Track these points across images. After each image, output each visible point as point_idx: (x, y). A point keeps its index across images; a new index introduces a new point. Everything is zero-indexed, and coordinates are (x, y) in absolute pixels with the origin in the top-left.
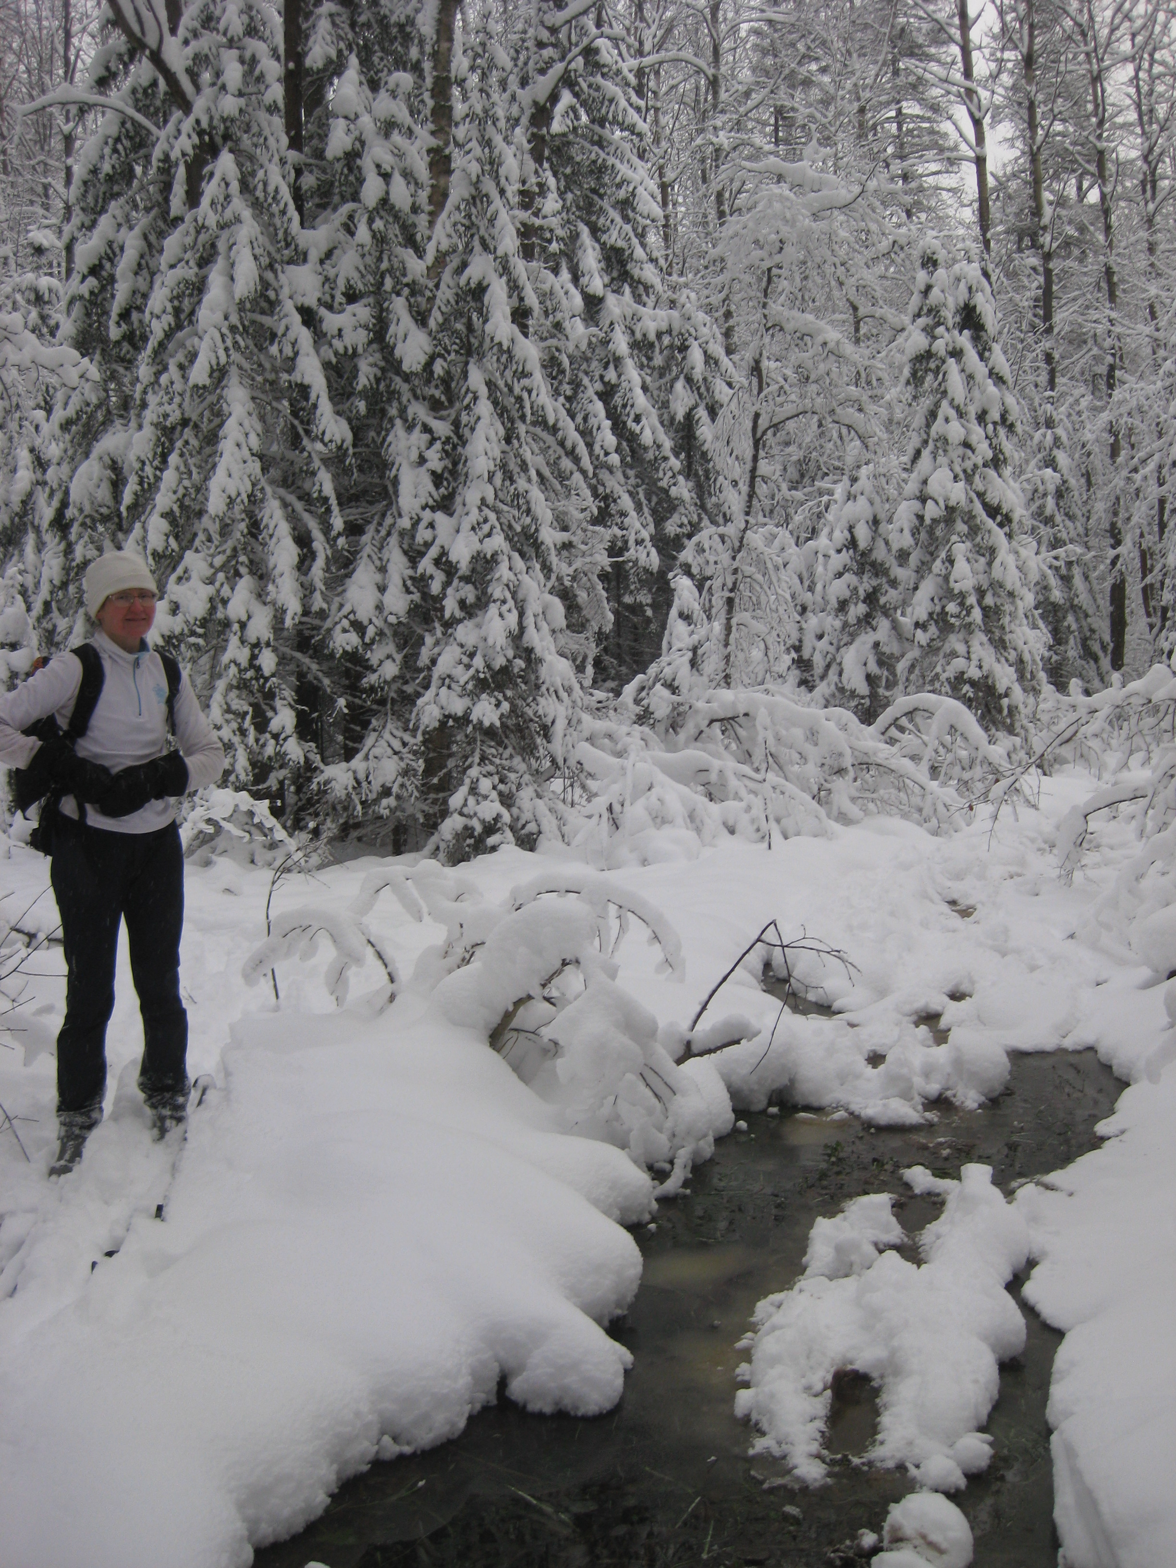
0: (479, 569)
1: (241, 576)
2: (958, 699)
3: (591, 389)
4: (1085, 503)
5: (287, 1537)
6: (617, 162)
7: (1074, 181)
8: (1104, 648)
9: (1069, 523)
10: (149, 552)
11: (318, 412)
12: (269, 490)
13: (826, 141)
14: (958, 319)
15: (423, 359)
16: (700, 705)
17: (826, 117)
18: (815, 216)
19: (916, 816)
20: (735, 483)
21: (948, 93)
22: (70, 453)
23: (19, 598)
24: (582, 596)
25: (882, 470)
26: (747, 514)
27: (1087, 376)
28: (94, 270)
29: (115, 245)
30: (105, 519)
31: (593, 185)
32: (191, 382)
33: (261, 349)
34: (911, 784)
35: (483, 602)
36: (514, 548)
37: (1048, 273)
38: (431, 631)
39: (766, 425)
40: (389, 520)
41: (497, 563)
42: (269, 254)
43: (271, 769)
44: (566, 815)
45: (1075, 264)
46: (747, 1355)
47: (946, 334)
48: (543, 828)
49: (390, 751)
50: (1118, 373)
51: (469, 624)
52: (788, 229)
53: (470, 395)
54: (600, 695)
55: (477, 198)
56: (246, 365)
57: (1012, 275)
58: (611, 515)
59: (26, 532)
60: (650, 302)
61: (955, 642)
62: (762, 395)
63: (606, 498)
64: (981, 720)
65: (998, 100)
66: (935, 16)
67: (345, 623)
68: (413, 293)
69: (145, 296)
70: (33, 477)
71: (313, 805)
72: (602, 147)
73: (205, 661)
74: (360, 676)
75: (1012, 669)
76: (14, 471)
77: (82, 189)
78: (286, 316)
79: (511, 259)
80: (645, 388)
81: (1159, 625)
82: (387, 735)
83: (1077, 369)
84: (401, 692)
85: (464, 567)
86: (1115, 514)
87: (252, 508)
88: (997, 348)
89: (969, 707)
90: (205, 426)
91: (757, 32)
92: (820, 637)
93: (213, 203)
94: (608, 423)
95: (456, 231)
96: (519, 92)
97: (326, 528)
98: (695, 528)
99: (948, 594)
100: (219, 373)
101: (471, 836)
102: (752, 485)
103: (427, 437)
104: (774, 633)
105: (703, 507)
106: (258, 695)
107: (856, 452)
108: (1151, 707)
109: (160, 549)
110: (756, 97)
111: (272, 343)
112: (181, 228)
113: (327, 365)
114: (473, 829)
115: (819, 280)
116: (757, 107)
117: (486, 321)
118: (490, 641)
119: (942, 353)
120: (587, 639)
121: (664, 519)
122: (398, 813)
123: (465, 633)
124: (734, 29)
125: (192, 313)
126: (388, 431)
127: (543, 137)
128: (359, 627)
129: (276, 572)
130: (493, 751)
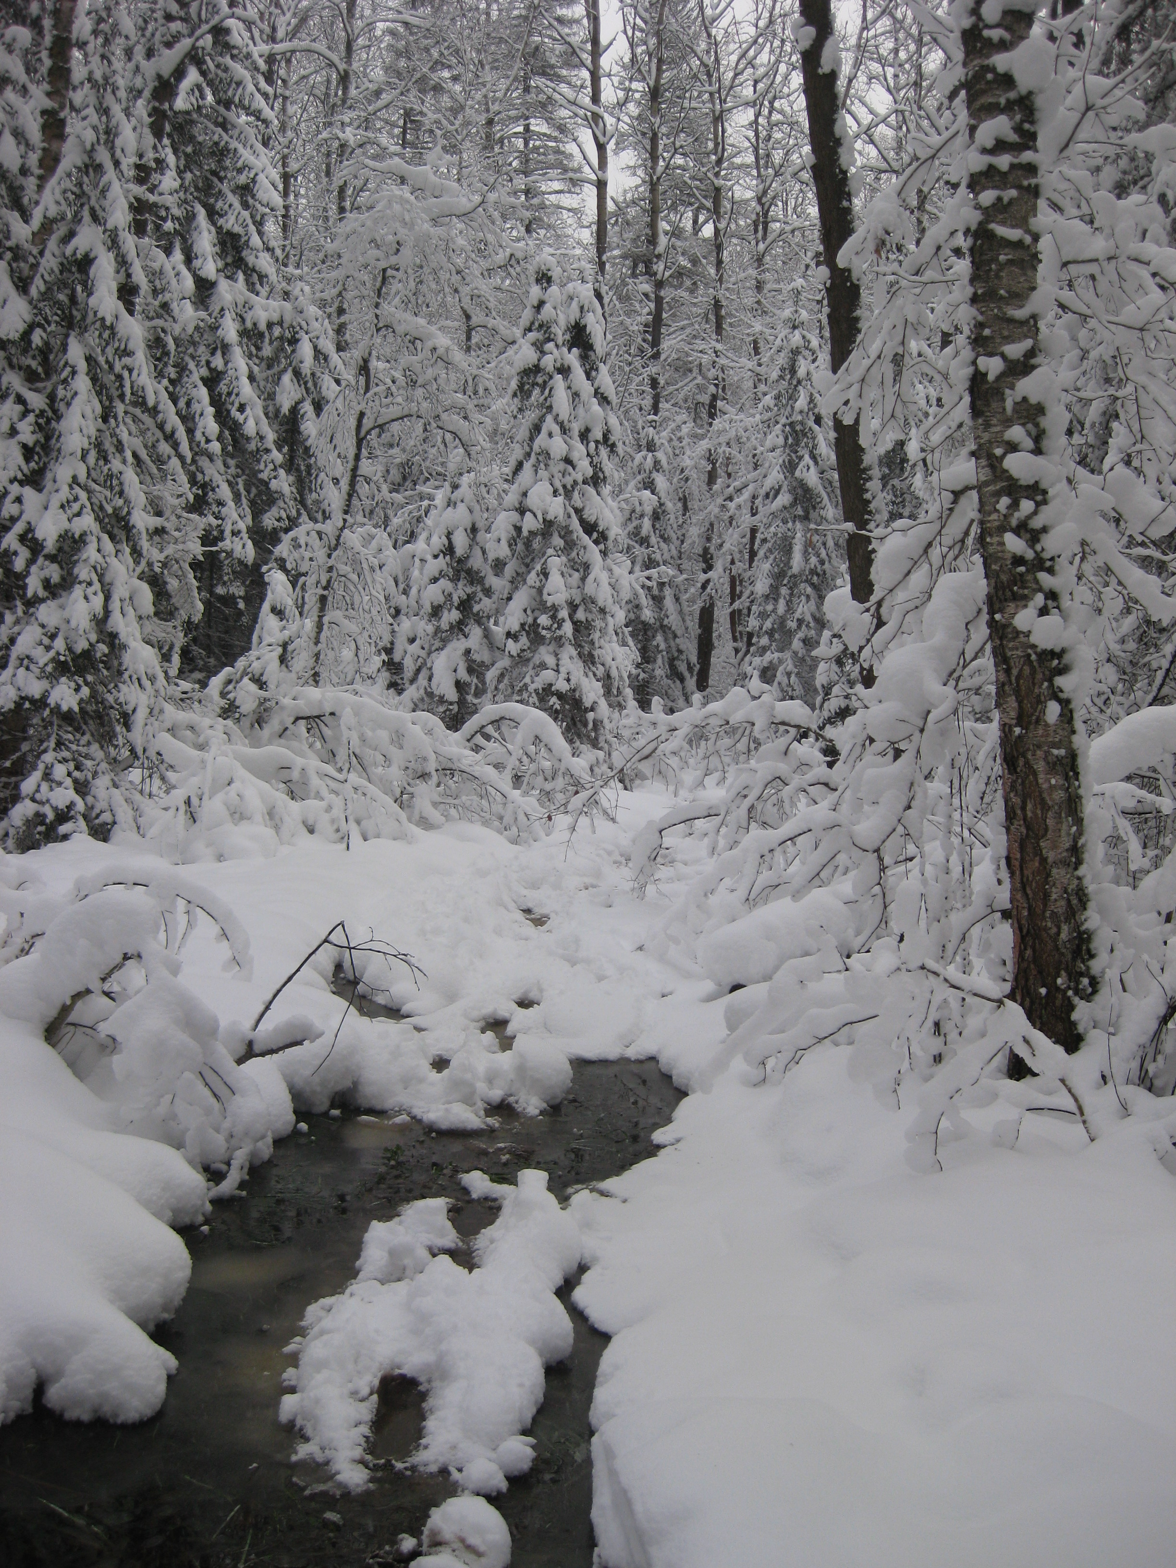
0: (66, 548)
2: (545, 710)
3: (197, 374)
4: (680, 527)
6: (240, 147)
7: (690, 214)
8: (690, 668)
9: (663, 545)
13: (452, 149)
14: (568, 337)
15: (21, 327)
16: (286, 701)
17: (452, 124)
18: (435, 221)
19: (497, 823)
20: (336, 481)
21: (576, 115)
24: (173, 584)
25: (483, 479)
26: (346, 512)
27: (689, 403)
31: (213, 167)
34: (493, 791)
35: (68, 582)
36: (104, 529)
37: (659, 301)
38: (12, 609)
39: (371, 425)
41: (85, 543)
44: (142, 806)
45: (685, 294)
46: (294, 1360)
47: (555, 351)
48: (117, 819)
50: (719, 404)
51: (52, 604)
52: (406, 231)
53: (69, 369)
54: (185, 685)
55: (92, 167)
57: (625, 299)
58: (208, 504)
60: (264, 292)
61: (545, 654)
62: (368, 395)
63: (204, 486)
64: (566, 732)
65: (623, 127)
66: (568, 39)
68: (16, 258)
72: (226, 130)
75: (600, 684)
79: (120, 233)
80: (251, 378)
81: (744, 650)
83: (681, 396)
85: (50, 546)
86: (709, 539)
88: (604, 369)
89: (555, 719)
91: (392, 33)
92: (412, 641)
94: (212, 410)
95: (66, 199)
96: (144, 63)
98: (293, 523)
99: (541, 606)
101: (42, 823)
102: (353, 483)
103: (19, 408)
104: (366, 634)
105: (302, 502)
107: (458, 459)
108: (728, 728)
110: (385, 97)
114: (44, 816)
115: (433, 286)
116: (386, 106)
117: (90, 294)
118: (73, 624)
119: (550, 368)
120: (175, 627)
121: (263, 511)
123: (47, 613)
124: (371, 26)
127: (164, 112)
130: (70, 736)
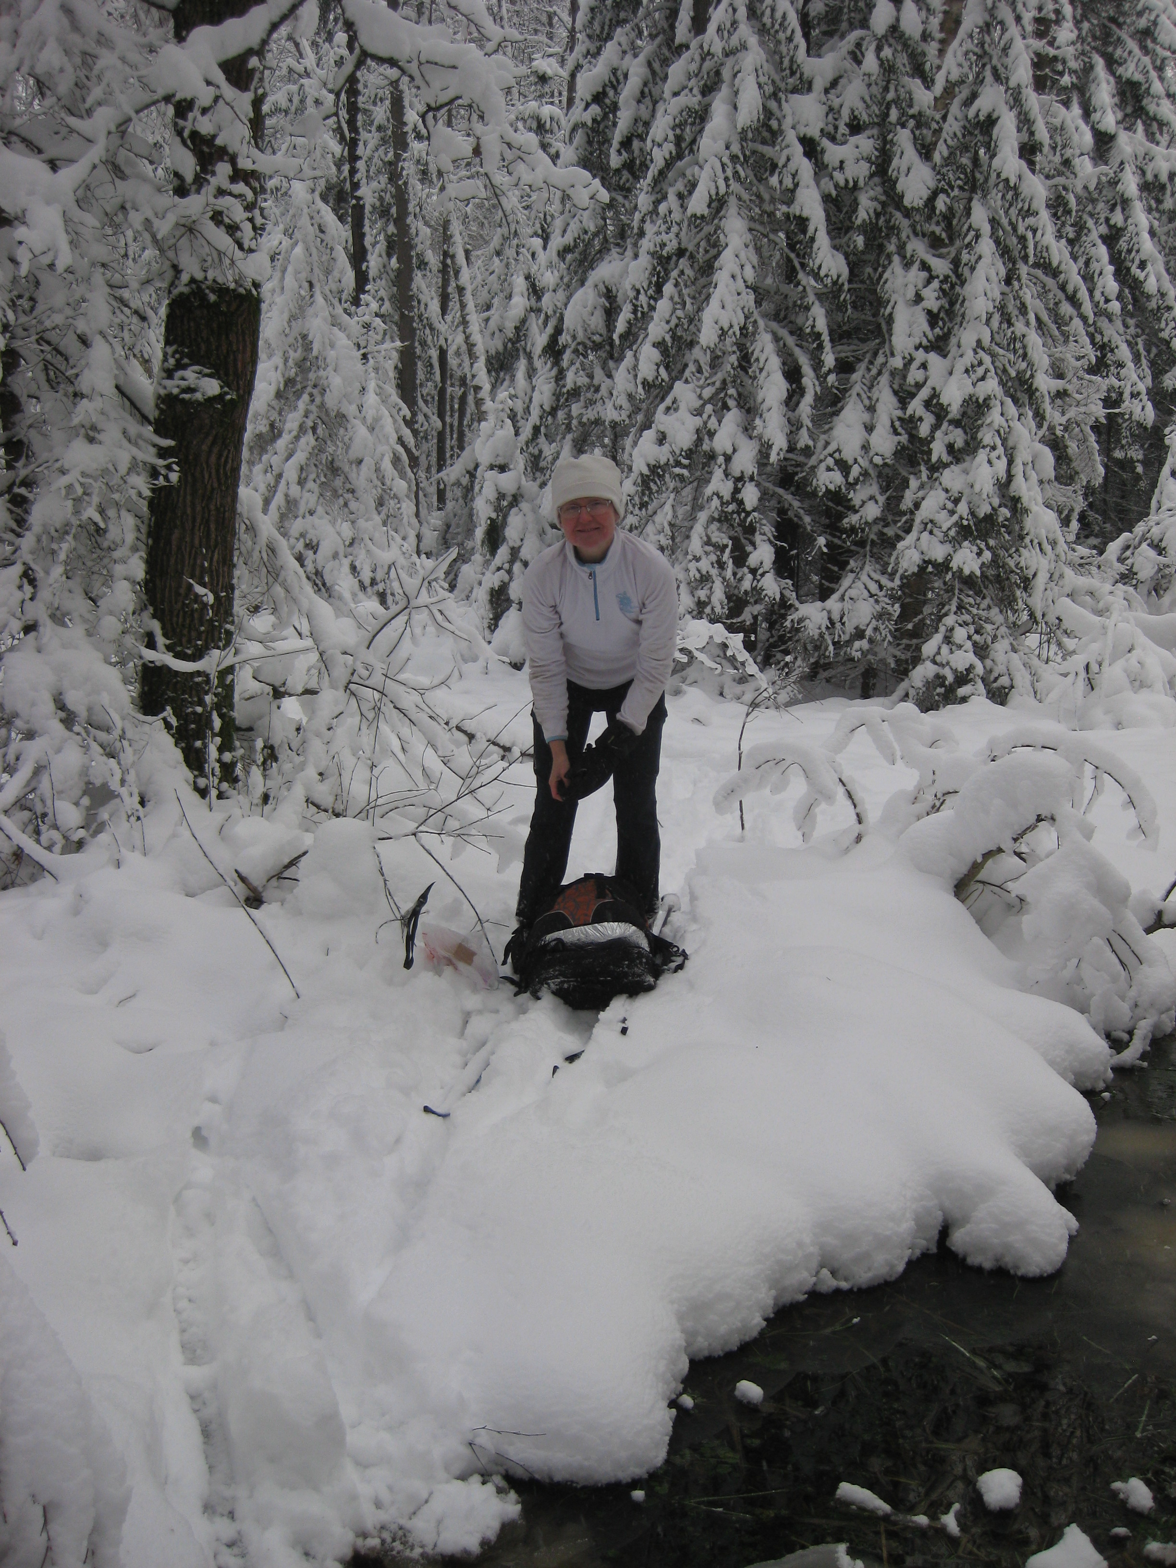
0: (970, 412)
1: (729, 409)
3: (1095, 231)
5: (721, 1353)
10: (639, 381)
11: (815, 246)
12: (761, 323)
15: (925, 194)
22: (566, 280)
23: (509, 422)
24: (1073, 447)
28: (598, 98)
29: (619, 73)
30: (597, 347)
31: (1112, 13)
32: (689, 212)
33: (760, 180)
35: (972, 447)
36: (1007, 393)
38: (917, 474)
40: (880, 359)
41: (989, 408)
42: (773, 82)
43: (746, 603)
44: (1040, 671)
48: (1015, 683)
49: (866, 593)
51: (955, 469)
53: (972, 233)
54: (1083, 551)
55: (992, 25)
56: (746, 196)
58: (1107, 366)
59: (518, 358)
60: (1165, 140)
63: (1103, 347)
67: (830, 461)
68: (919, 126)
69: (647, 124)
70: (528, 304)
71: (785, 643)
73: (688, 492)
74: (841, 516)
76: (510, 297)
77: (589, 16)
78: (788, 146)
79: (1024, 91)
80: (1152, 233)
82: (864, 577)
84: (881, 534)
85: (955, 410)
87: (744, 341)
90: (701, 257)
93: (719, 30)
94: (1111, 269)
95: (967, 60)
97: (817, 364)
100: (718, 204)
101: (942, 685)
103: (924, 275)
106: (739, 529)
109: (650, 379)
111: (772, 174)
112: (686, 56)
113: (826, 198)
114: (944, 678)
117: (993, 156)
118: (977, 488)
120: (1075, 492)
121: (1162, 372)
122: (869, 657)
123: (952, 478)
125: (694, 141)
126: (885, 268)
128: (843, 466)
129: (764, 407)
130: (971, 600)
